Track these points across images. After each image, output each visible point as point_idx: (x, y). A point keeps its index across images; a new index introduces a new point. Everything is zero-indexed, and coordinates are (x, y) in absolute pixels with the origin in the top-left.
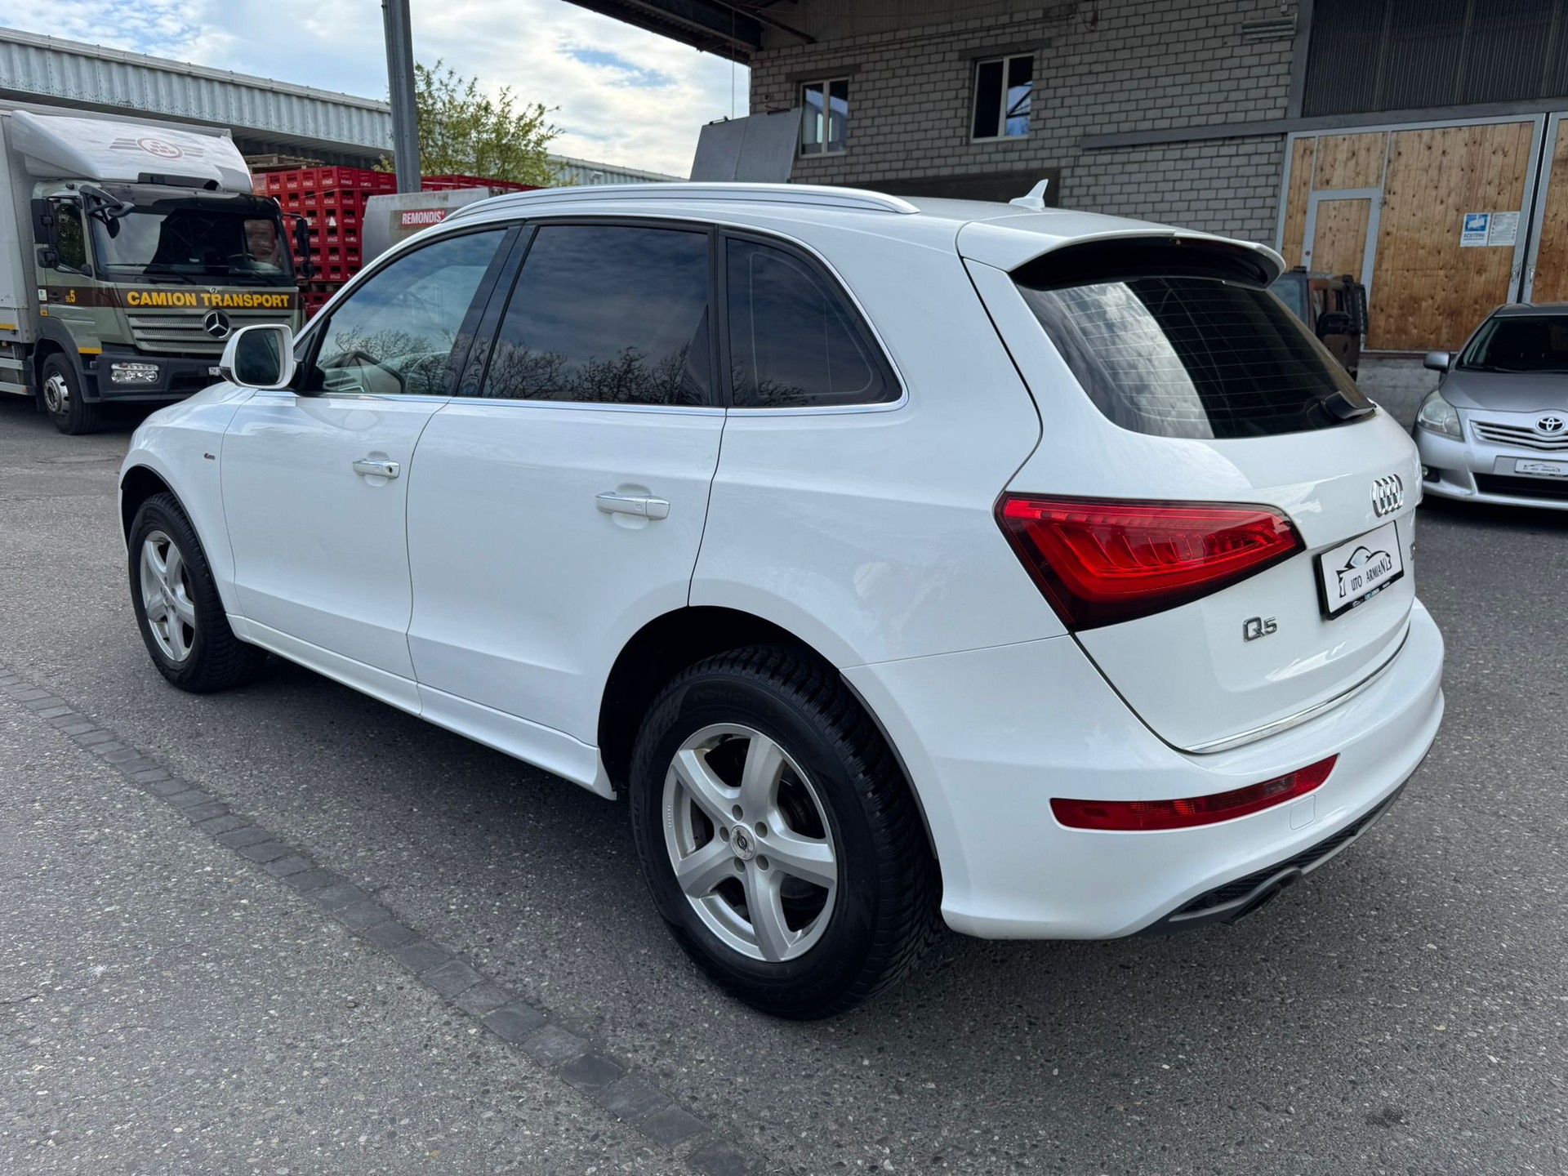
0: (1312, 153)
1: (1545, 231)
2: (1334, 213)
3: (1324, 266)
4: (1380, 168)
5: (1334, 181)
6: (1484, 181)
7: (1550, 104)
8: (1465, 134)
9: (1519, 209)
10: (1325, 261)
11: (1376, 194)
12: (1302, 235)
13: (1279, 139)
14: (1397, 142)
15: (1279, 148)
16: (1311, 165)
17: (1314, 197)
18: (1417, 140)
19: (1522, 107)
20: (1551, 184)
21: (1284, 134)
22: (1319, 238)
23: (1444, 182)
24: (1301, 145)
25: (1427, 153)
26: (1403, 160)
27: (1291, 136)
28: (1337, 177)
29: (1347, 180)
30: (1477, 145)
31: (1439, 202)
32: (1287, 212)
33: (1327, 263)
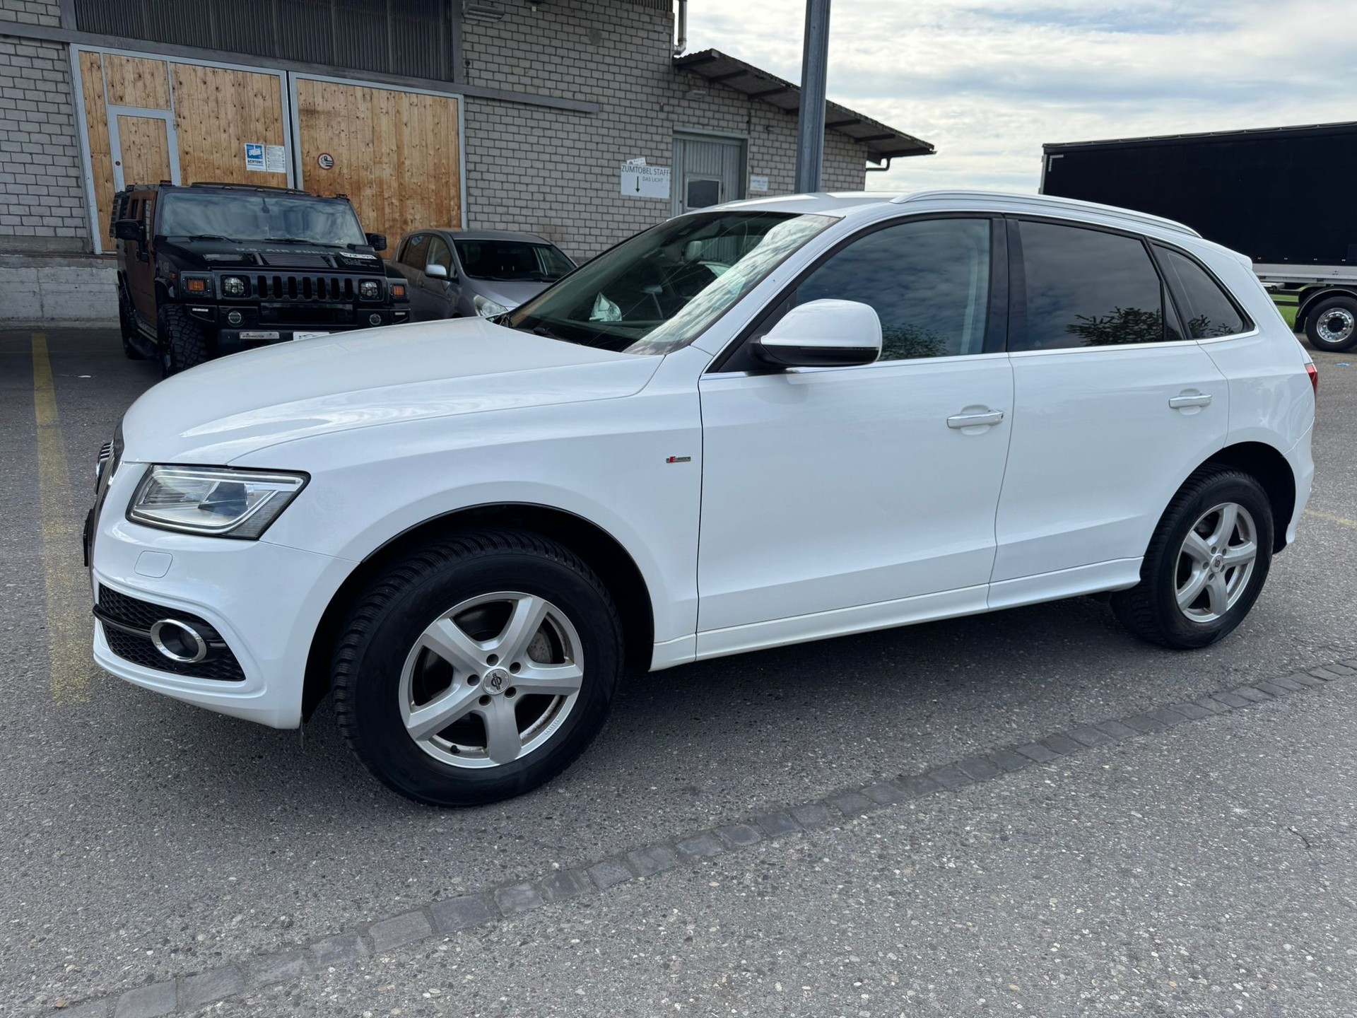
0: (99, 67)
1: (304, 164)
2: (134, 129)
3: (136, 177)
4: (167, 93)
5: (127, 98)
6: (253, 118)
7: (288, 64)
8: (229, 77)
9: (283, 144)
10: (135, 171)
11: (170, 117)
12: (108, 145)
13: (60, 47)
14: (176, 73)
15: (62, 57)
16: (101, 79)
17: (113, 112)
18: (193, 74)
19: (269, 62)
20: (301, 128)
21: (65, 44)
22: (126, 150)
23: (222, 115)
24: (87, 59)
25: (203, 87)
26: (185, 89)
27: (74, 48)
28: (130, 93)
29: (139, 99)
30: (242, 87)
31: (222, 130)
32: (88, 122)
33: (138, 175)
